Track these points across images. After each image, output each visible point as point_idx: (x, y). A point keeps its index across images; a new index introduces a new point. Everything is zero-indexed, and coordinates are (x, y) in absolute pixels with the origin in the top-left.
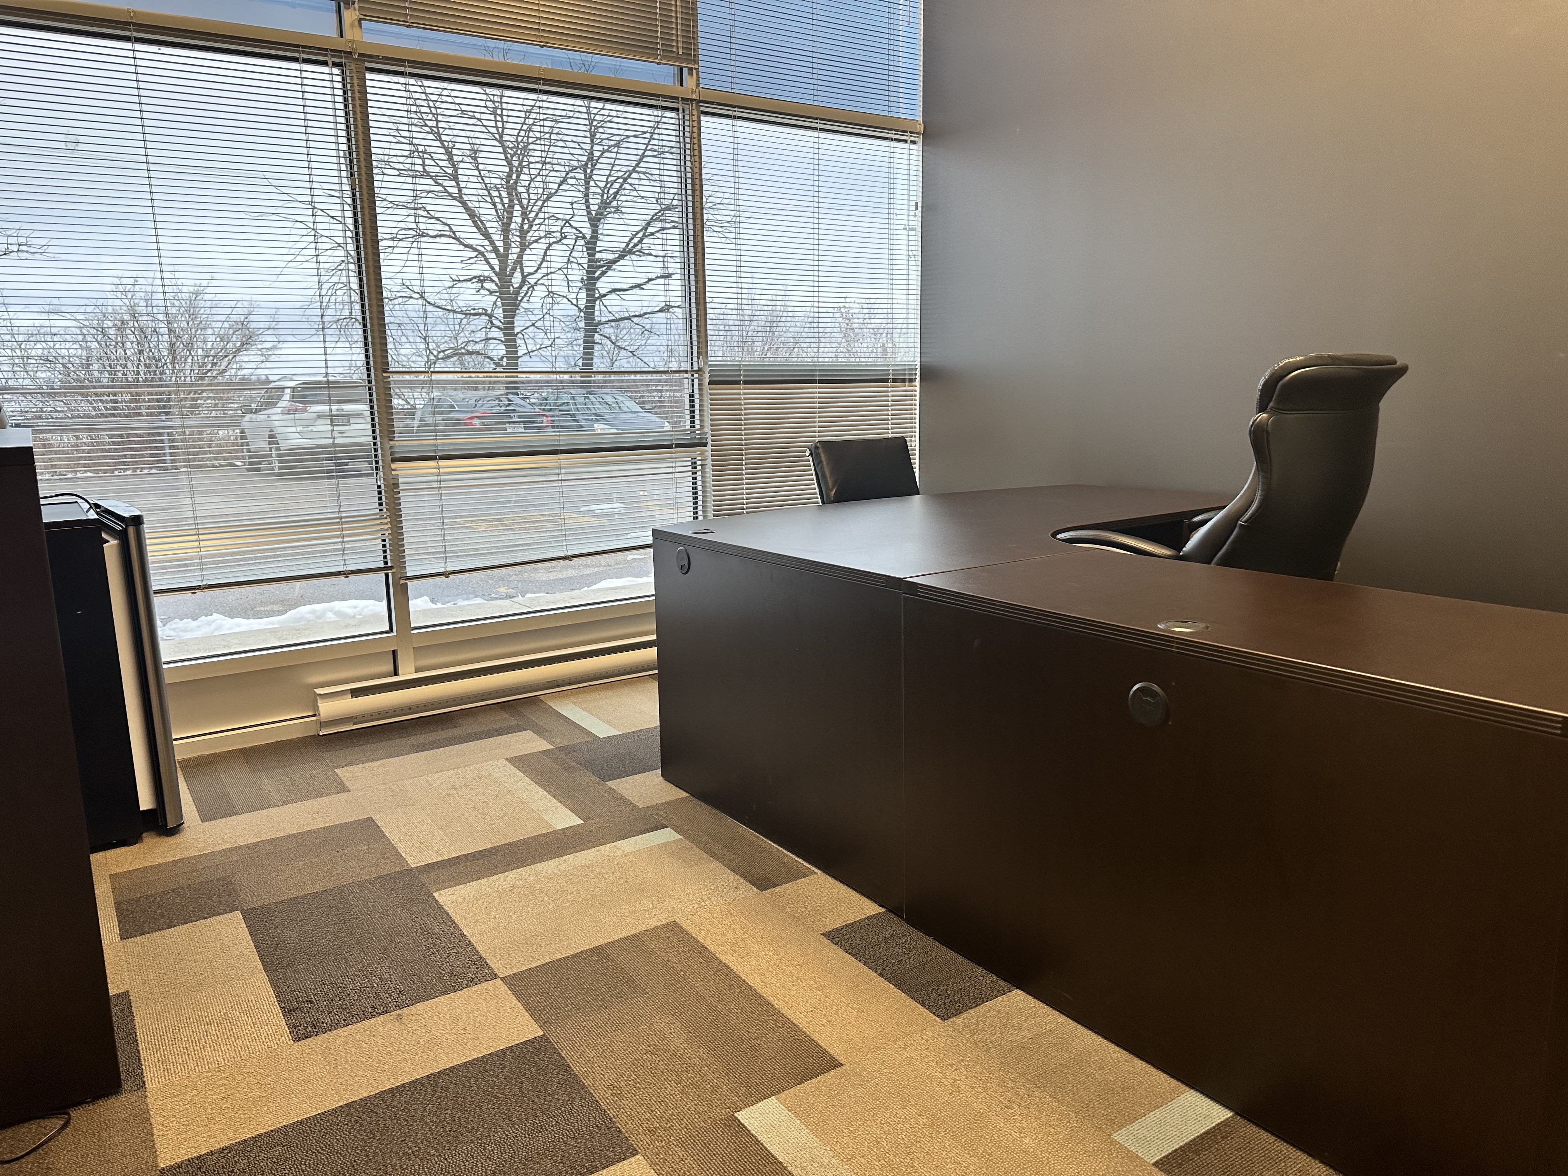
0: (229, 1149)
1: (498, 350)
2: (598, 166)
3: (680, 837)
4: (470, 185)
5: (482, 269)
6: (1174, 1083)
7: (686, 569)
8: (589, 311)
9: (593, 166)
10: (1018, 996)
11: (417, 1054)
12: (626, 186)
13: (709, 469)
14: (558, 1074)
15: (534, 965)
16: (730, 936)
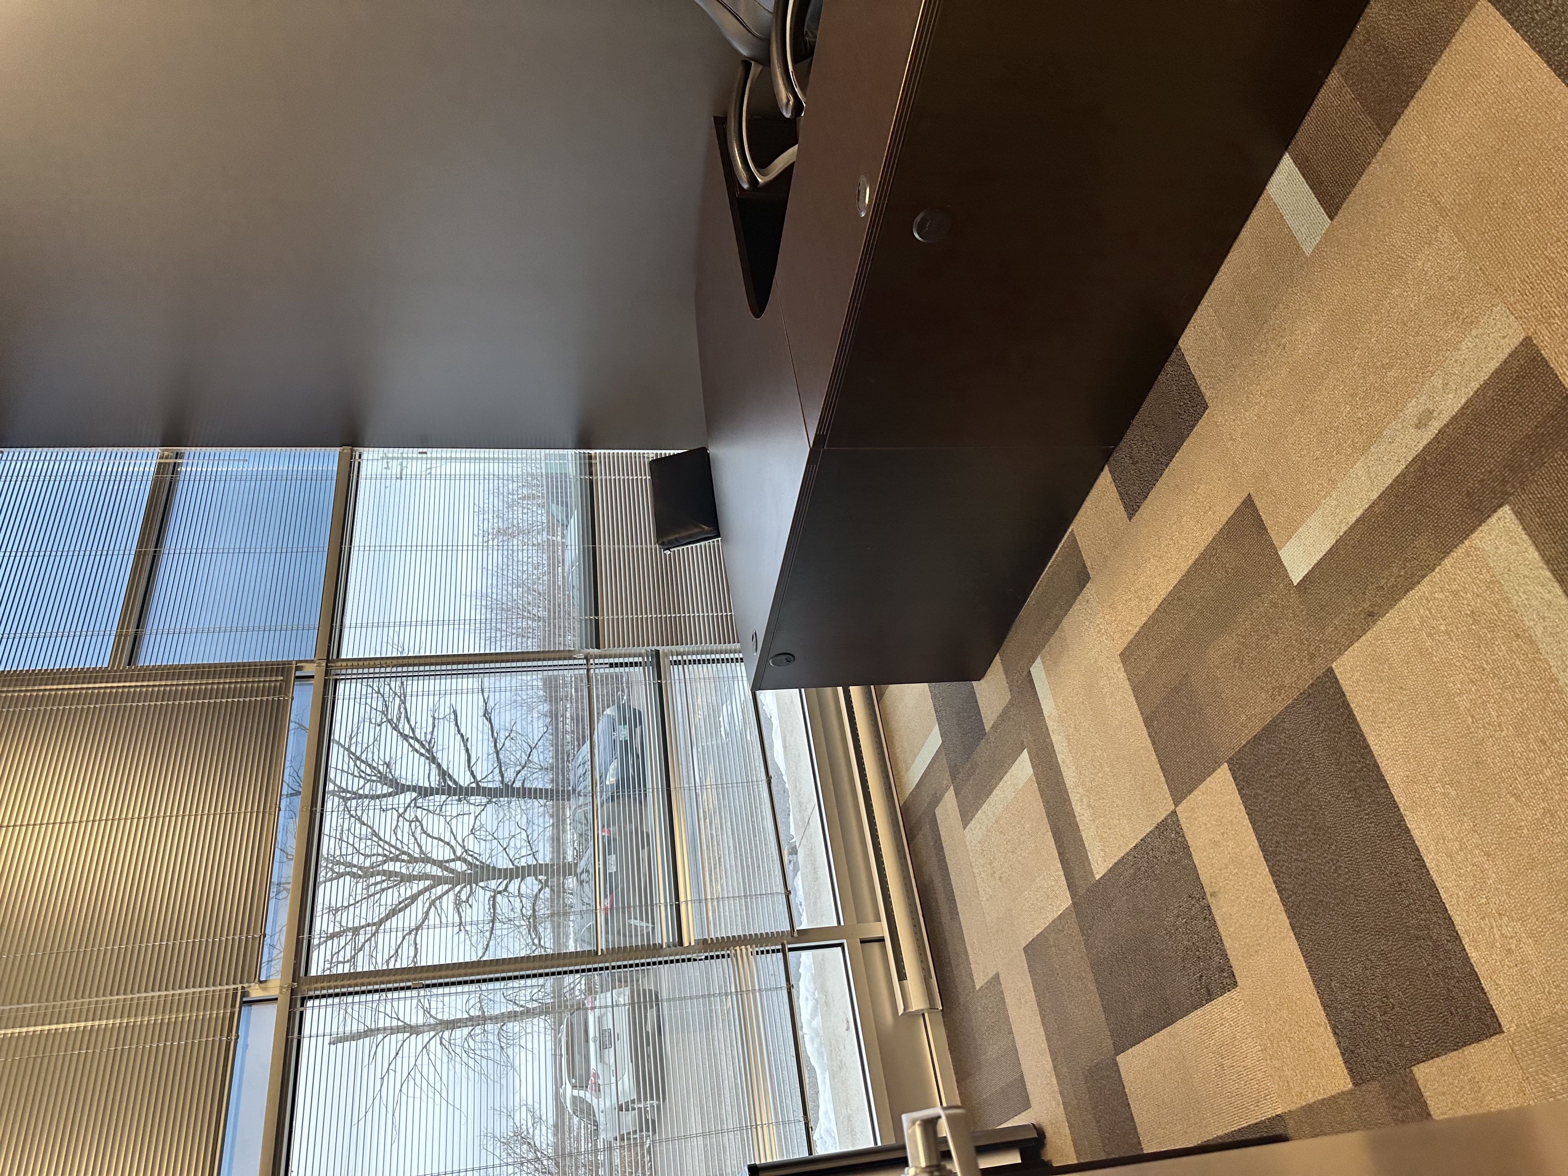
0: (1334, 1028)
1: (530, 885)
2: (344, 786)
3: (1039, 658)
4: (364, 915)
5: (448, 902)
6: (1261, 202)
7: (789, 657)
8: (491, 794)
9: (344, 791)
10: (1188, 342)
11: (1247, 874)
12: (363, 757)
13: (681, 648)
14: (1262, 745)
15: (1163, 779)
16: (1132, 603)
